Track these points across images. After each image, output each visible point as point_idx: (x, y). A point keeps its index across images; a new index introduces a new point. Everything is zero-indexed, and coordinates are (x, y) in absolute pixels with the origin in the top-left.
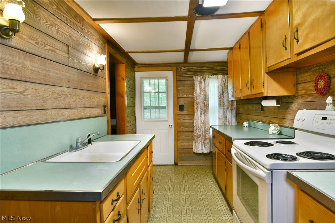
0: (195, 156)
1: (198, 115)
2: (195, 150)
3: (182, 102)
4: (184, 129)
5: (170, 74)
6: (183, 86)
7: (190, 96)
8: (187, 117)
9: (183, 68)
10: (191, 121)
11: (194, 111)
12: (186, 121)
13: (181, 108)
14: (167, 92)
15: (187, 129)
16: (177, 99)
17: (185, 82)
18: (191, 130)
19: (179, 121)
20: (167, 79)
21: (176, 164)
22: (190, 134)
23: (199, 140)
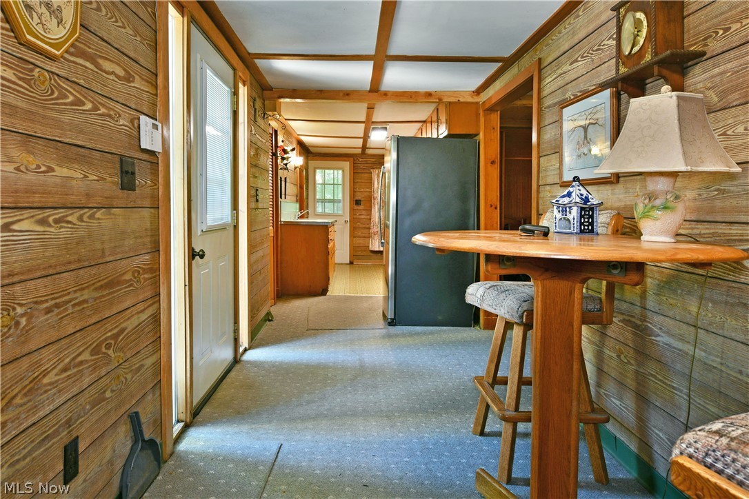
0: (372, 254)
1: (374, 211)
2: (371, 248)
3: (359, 196)
4: (361, 226)
5: (346, 165)
6: (361, 179)
7: (368, 190)
8: (364, 213)
9: (361, 160)
10: (368, 217)
11: (371, 207)
12: (362, 217)
13: (358, 202)
14: (343, 184)
15: (364, 226)
16: (353, 192)
17: (363, 175)
18: (367, 226)
19: (355, 217)
20: (343, 171)
21: (351, 263)
22: (367, 230)
23: (376, 237)
